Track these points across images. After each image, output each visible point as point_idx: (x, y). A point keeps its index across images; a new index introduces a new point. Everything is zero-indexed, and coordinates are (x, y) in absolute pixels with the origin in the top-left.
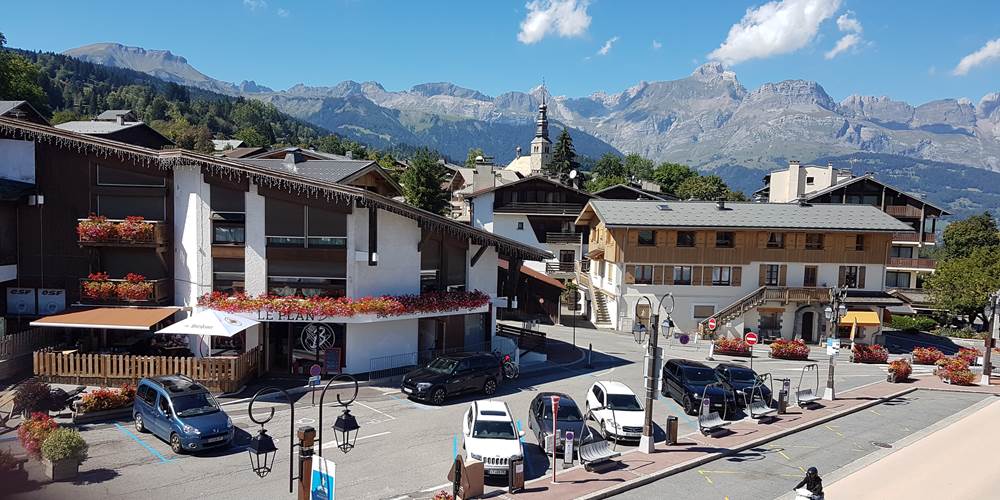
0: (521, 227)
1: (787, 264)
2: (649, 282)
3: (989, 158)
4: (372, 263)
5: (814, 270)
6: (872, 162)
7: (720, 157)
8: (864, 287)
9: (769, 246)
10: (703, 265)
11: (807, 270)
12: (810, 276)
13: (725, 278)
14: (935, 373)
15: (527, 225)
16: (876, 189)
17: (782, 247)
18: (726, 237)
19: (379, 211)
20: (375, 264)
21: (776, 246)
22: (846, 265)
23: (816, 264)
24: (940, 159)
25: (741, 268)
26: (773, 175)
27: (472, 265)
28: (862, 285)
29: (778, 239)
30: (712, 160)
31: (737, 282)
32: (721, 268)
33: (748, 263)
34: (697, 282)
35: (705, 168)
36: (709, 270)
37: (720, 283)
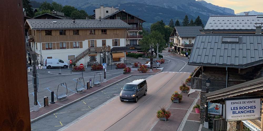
1: (96, 40)
2: (51, 49)
3: (164, 4)
5: (105, 41)
6: (133, 5)
7: (88, 3)
8: (120, 46)
9: (90, 34)
10: (69, 42)
11: (103, 41)
12: (104, 43)
13: (77, 46)
14: (138, 70)
16: (126, 14)
18: (76, 31)
21: (92, 34)
22: (114, 39)
23: (105, 39)
24: (151, 4)
26: (96, 10)
29: (93, 32)
30: (85, 4)
31: (81, 47)
32: (76, 42)
33: (84, 40)
34: (68, 48)
35: (83, 7)
36: (71, 43)
37: (76, 47)
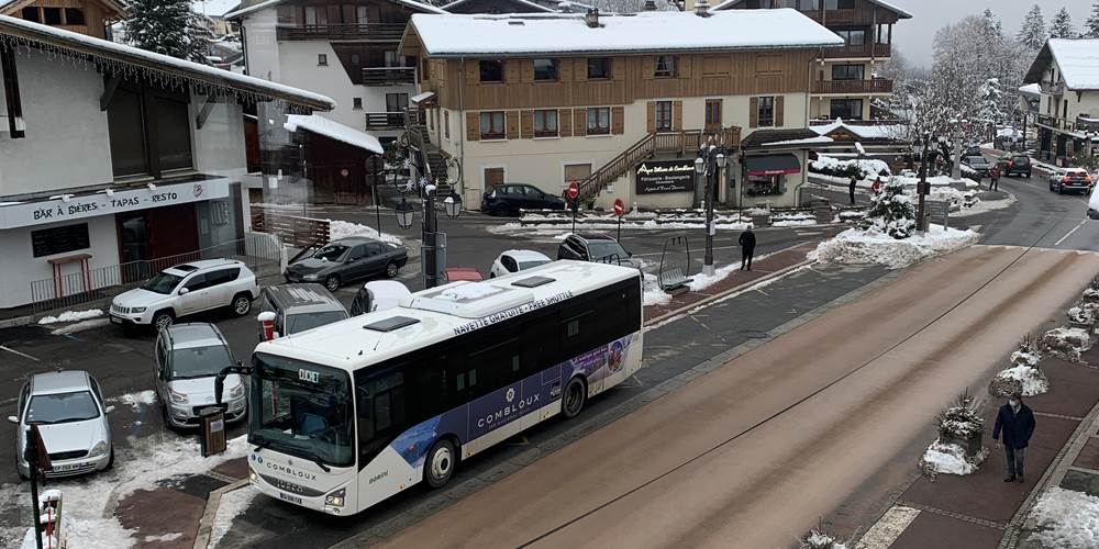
0: (323, 61)
1: (682, 99)
2: (502, 136)
4: (16, 134)
5: (718, 104)
8: (782, 125)
9: (657, 74)
10: (573, 108)
11: (709, 104)
12: (714, 115)
13: (604, 124)
15: (333, 59)
17: (675, 77)
18: (600, 64)
19: (18, 52)
20: (21, 134)
21: (667, 74)
22: (757, 96)
23: (720, 98)
25: (623, 108)
27: (199, 128)
28: (780, 123)
29: (669, 63)
31: (619, 130)
32: (597, 109)
33: (632, 102)
34: (567, 132)
36: (580, 114)
37: (597, 131)
